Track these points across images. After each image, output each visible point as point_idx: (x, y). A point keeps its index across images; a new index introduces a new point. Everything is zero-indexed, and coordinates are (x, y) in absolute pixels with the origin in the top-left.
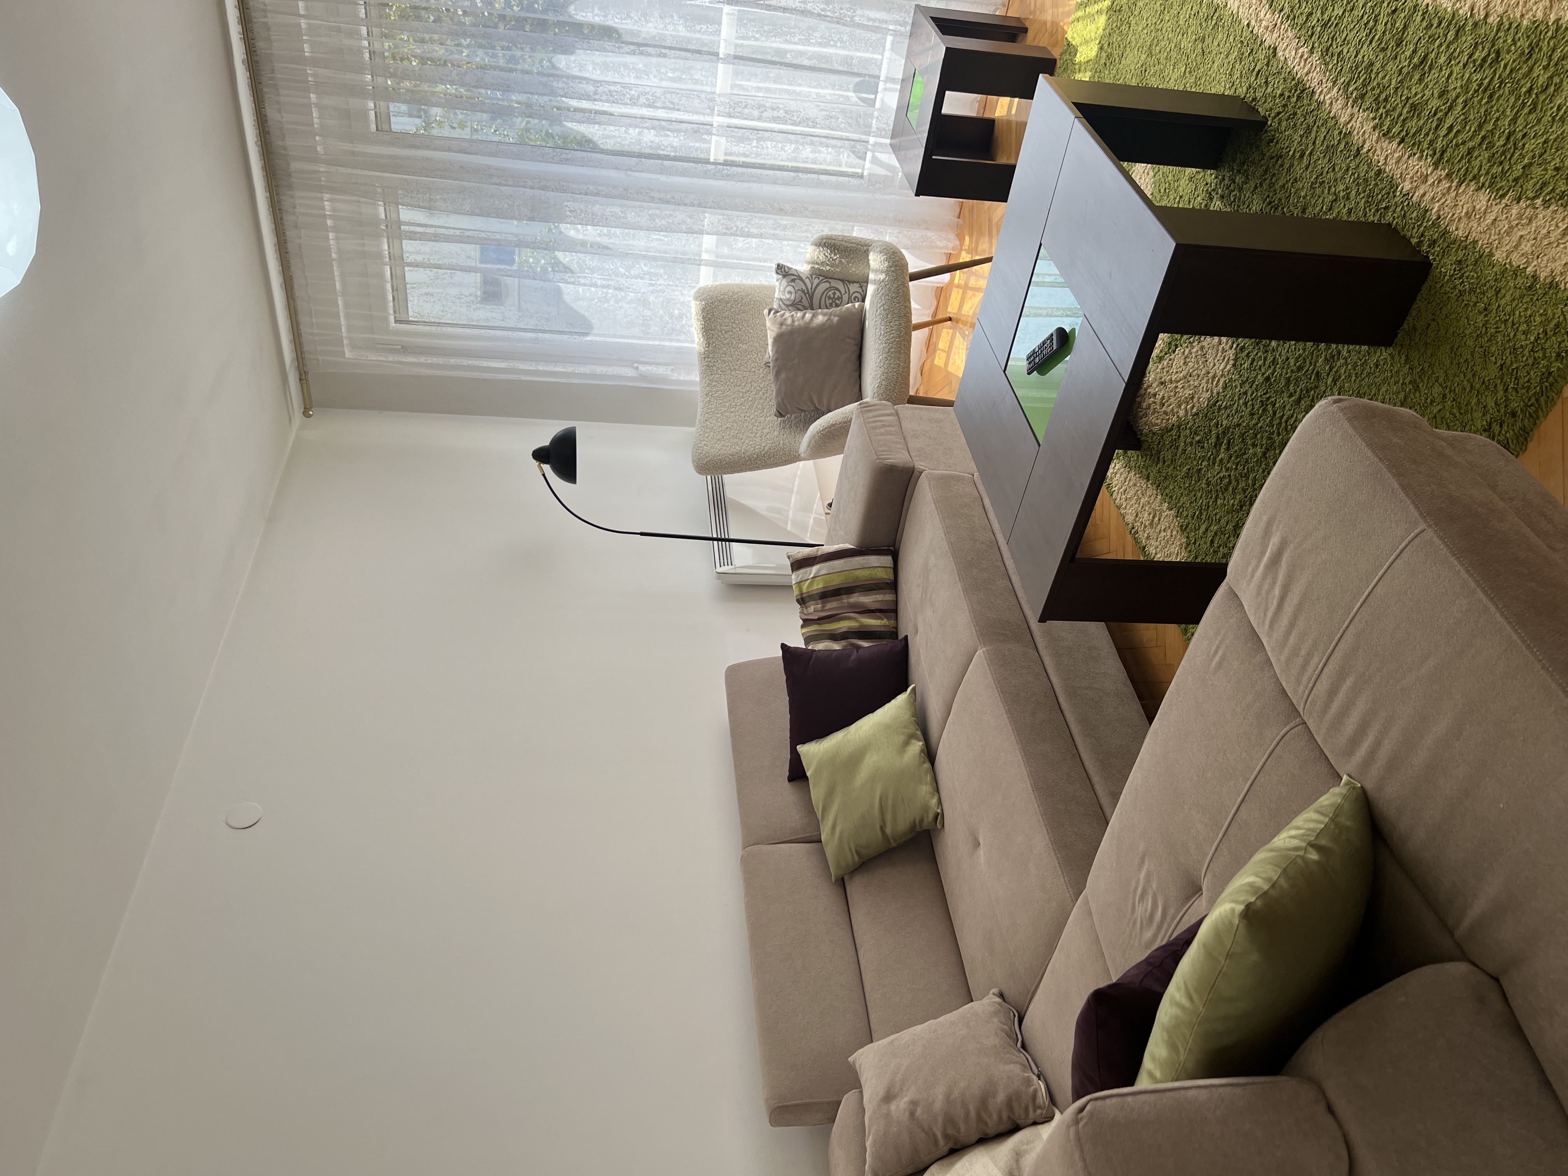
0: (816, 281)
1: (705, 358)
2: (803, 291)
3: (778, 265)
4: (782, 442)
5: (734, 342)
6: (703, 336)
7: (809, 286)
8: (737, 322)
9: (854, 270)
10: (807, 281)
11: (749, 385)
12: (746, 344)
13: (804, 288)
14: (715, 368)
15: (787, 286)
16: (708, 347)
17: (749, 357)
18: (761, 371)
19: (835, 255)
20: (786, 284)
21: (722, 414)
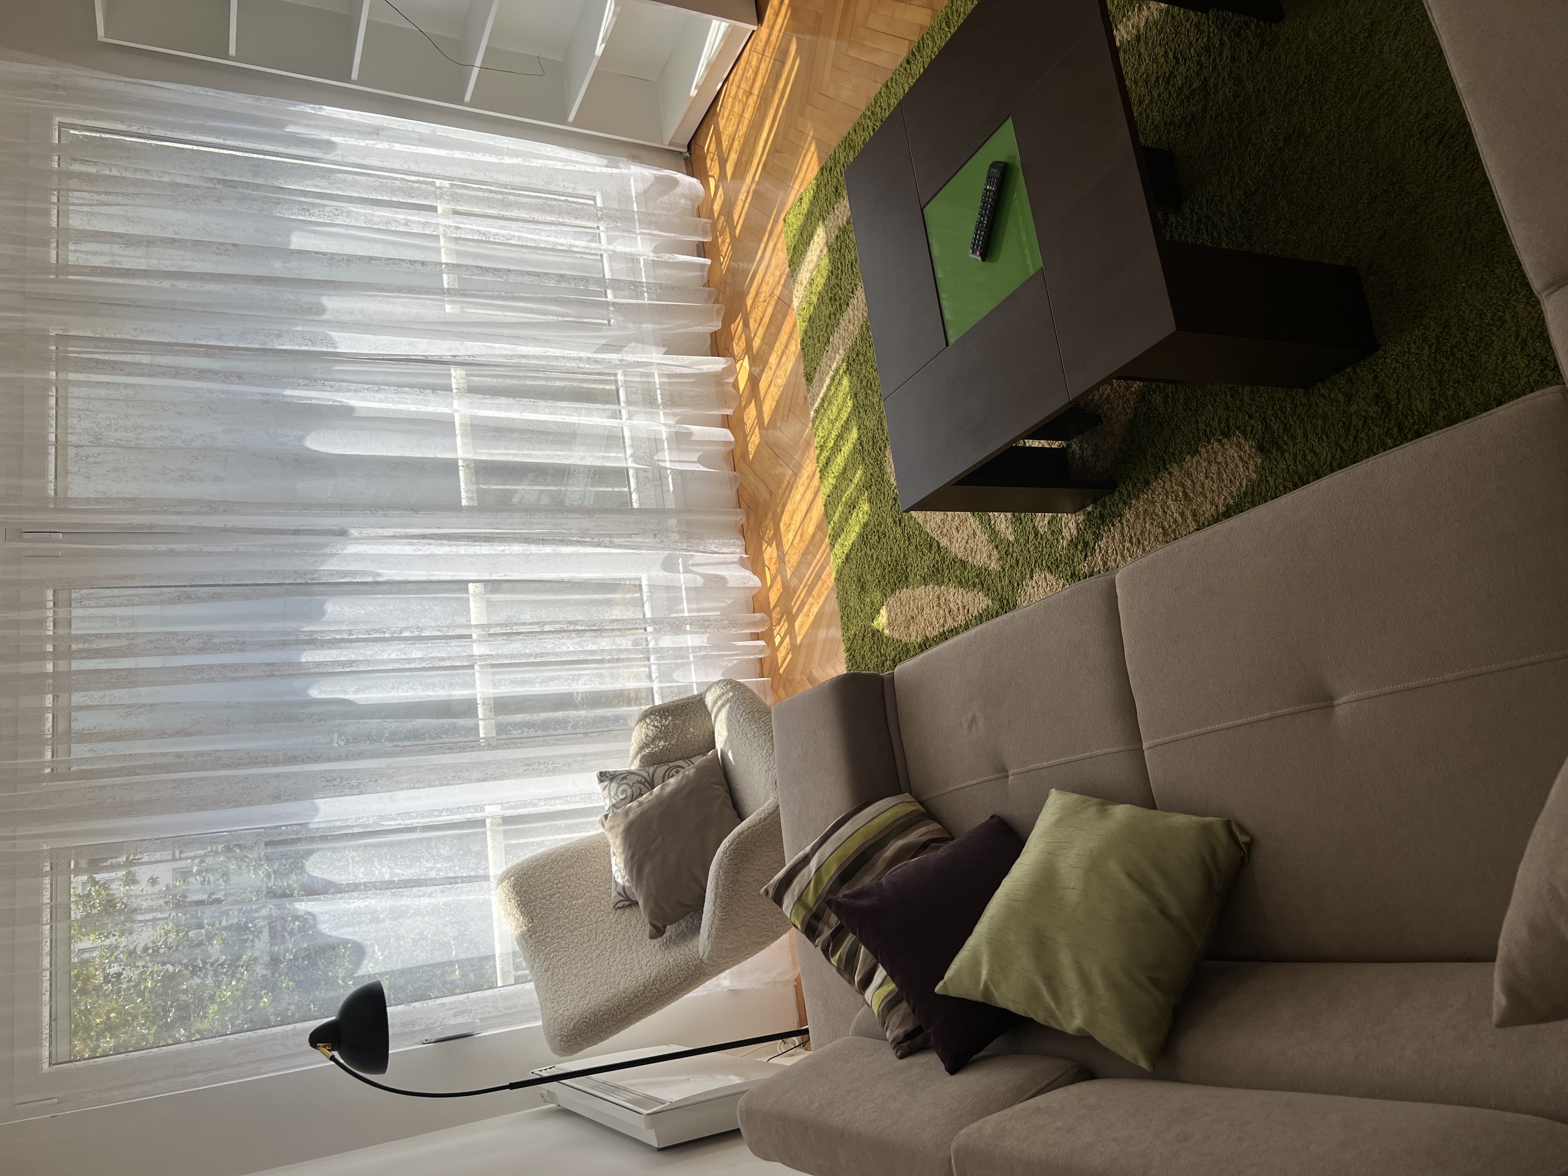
0: (651, 769)
1: (531, 936)
2: (638, 782)
3: (601, 773)
4: (671, 960)
5: (566, 902)
6: (522, 913)
7: (645, 774)
8: (562, 881)
9: (694, 730)
10: (640, 772)
11: (601, 935)
12: (581, 898)
13: (640, 778)
14: (549, 939)
15: (618, 787)
16: (533, 922)
17: (590, 909)
18: (611, 916)
19: (666, 719)
20: (616, 786)
21: (576, 976)
